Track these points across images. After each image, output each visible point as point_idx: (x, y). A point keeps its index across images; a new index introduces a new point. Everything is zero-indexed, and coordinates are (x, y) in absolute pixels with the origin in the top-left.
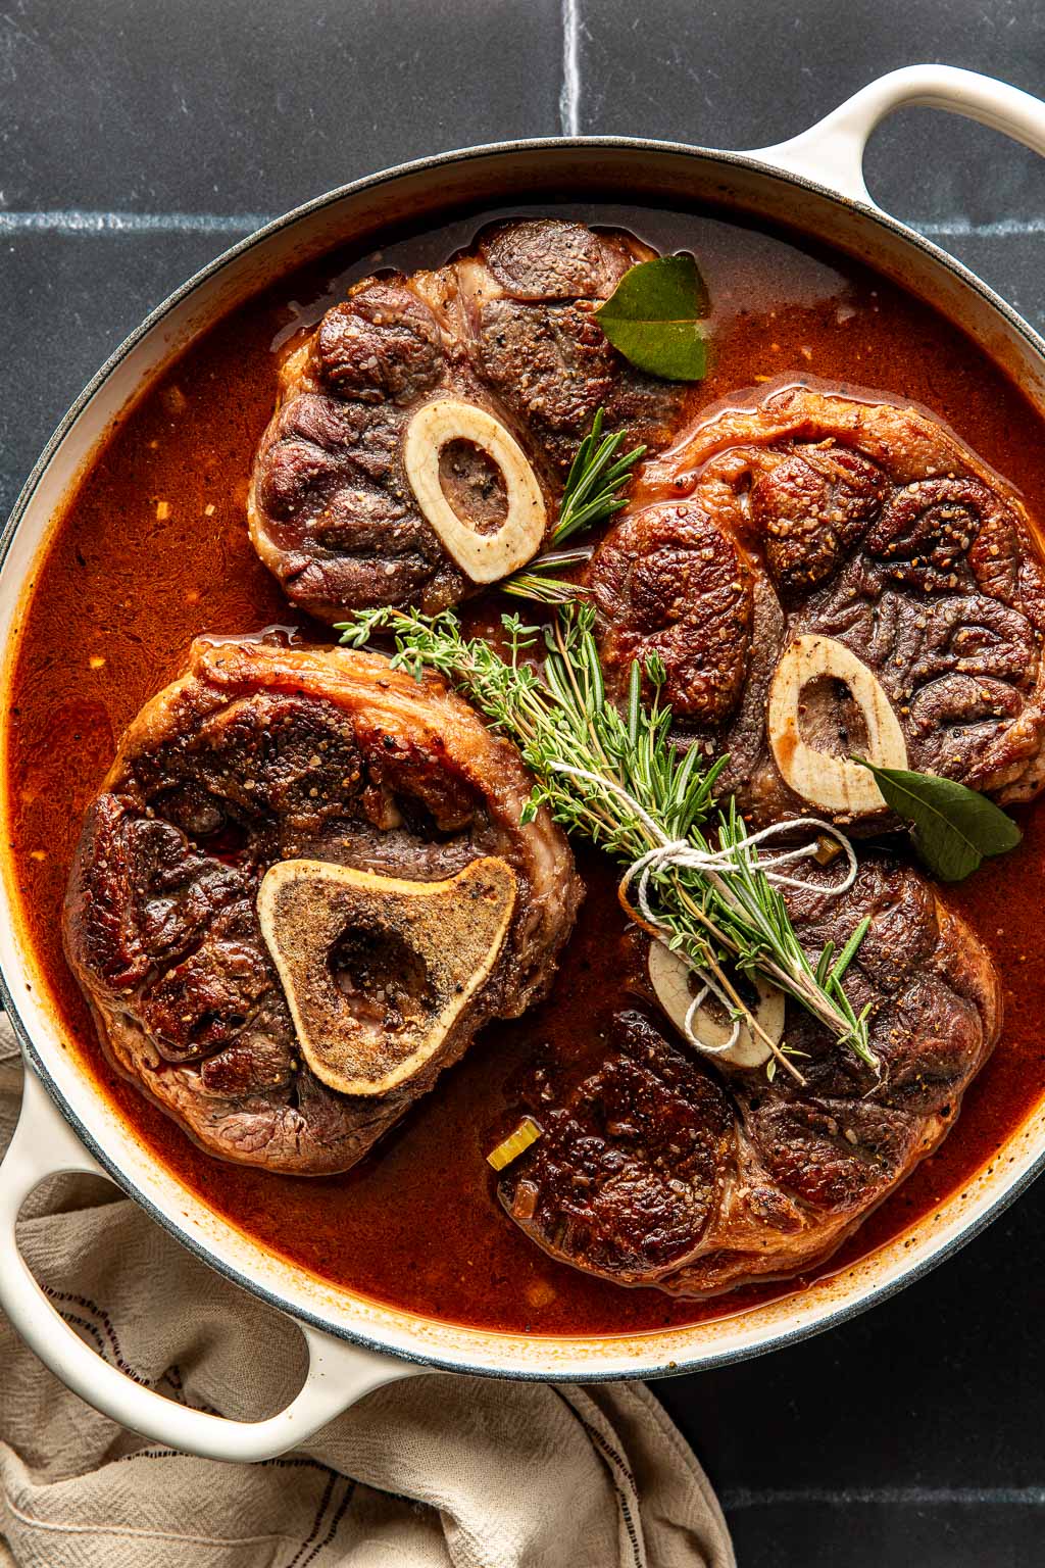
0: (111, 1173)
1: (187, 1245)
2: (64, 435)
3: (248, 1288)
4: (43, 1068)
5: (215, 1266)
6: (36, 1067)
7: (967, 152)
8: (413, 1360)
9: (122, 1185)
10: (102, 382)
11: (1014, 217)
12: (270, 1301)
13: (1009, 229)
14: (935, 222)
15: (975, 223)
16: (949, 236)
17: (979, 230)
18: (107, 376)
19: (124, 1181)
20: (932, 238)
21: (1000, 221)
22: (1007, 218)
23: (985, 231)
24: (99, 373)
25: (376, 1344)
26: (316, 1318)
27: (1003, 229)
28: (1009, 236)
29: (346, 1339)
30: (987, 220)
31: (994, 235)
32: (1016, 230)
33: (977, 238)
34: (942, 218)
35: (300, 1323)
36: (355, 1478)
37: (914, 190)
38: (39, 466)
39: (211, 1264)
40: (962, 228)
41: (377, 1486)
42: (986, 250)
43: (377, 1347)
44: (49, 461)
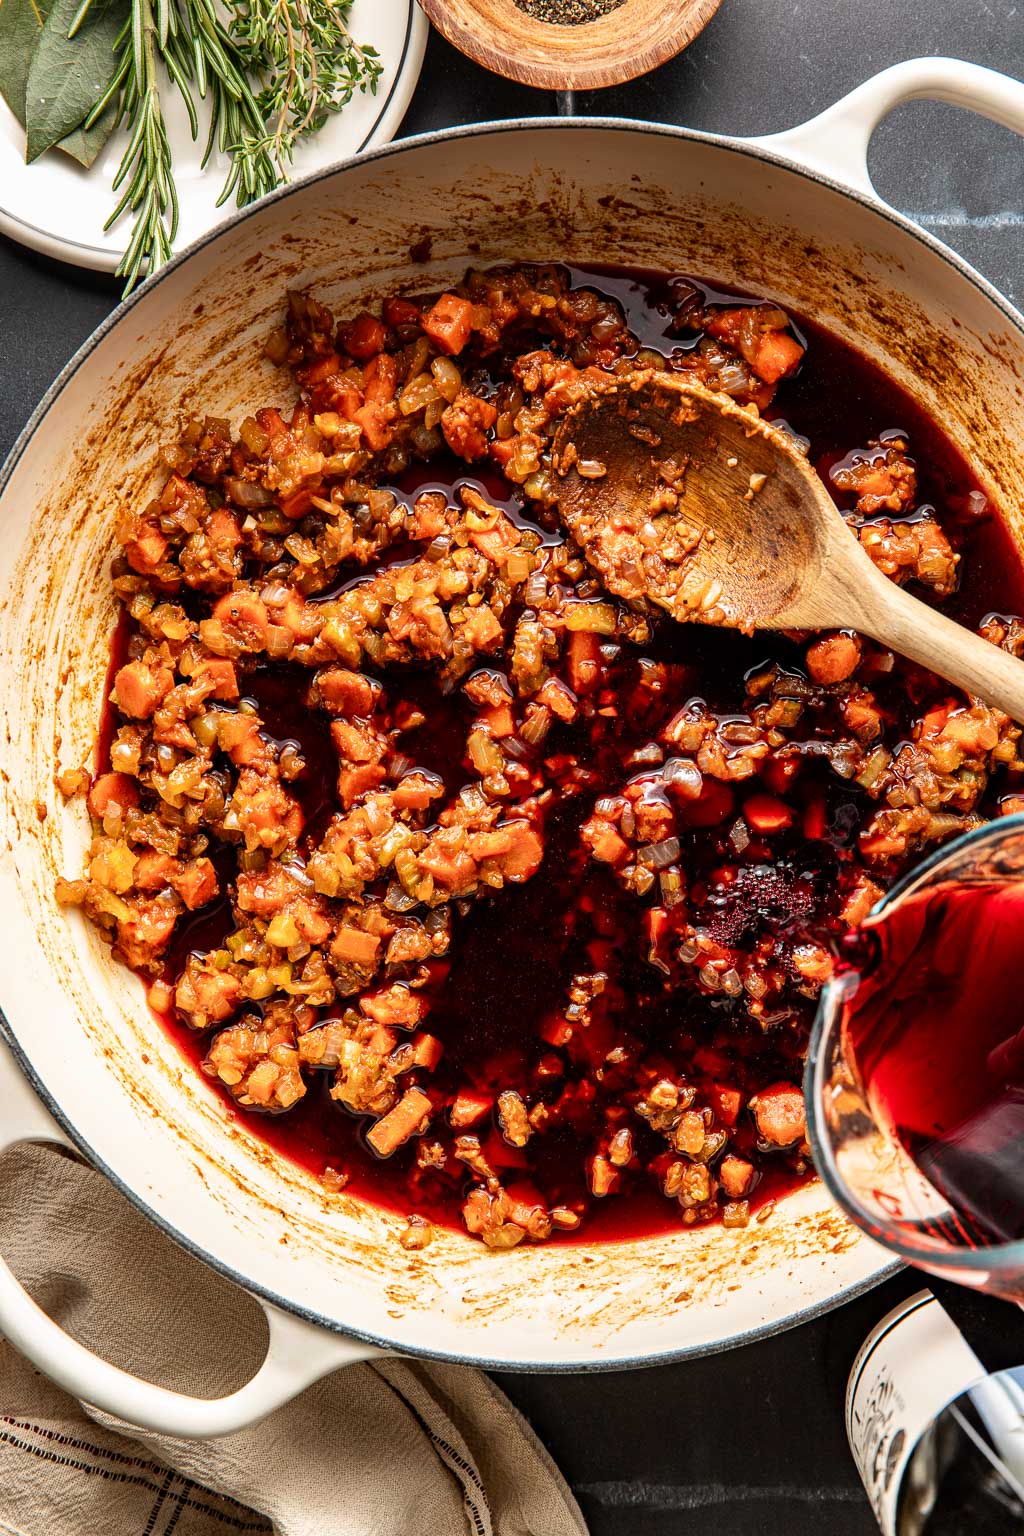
0: (76, 1143)
1: (150, 1219)
2: (54, 399)
3: (210, 1264)
4: (12, 1035)
5: (178, 1240)
6: (5, 1033)
8: (374, 1343)
9: (87, 1155)
10: (94, 347)
11: (1010, 209)
12: (232, 1277)
13: (1006, 221)
14: (931, 213)
15: (971, 215)
16: (946, 227)
17: (975, 222)
18: (99, 341)
19: (89, 1152)
20: (929, 228)
21: (997, 212)
22: (1004, 210)
23: (982, 223)
24: (91, 338)
25: (337, 1325)
26: (277, 1297)
27: (1000, 221)
28: (1006, 229)
29: (307, 1319)
30: (985, 212)
31: (991, 227)
32: (1013, 222)
33: (973, 230)
34: (939, 209)
35: (262, 1301)
37: (911, 180)
38: (27, 429)
39: (174, 1238)
40: (959, 219)
42: (982, 242)
43: (338, 1328)
44: (38, 424)
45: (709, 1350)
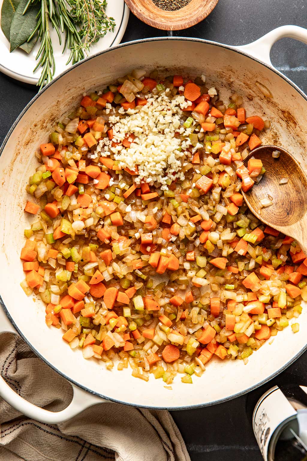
7: (289, 46)
8: (104, 398)
11: (303, 65)
13: (301, 69)
14: (279, 67)
15: (291, 67)
16: (285, 71)
17: (292, 69)
21: (298, 66)
22: (301, 66)
23: (294, 70)
25: (94, 392)
27: (299, 69)
28: (301, 71)
29: (85, 390)
30: (295, 66)
31: (297, 71)
32: (303, 69)
33: (291, 72)
34: (281, 66)
35: (72, 384)
36: (91, 443)
37: (273, 57)
40: (287, 69)
41: (97, 445)
42: (294, 75)
45: (203, 406)
